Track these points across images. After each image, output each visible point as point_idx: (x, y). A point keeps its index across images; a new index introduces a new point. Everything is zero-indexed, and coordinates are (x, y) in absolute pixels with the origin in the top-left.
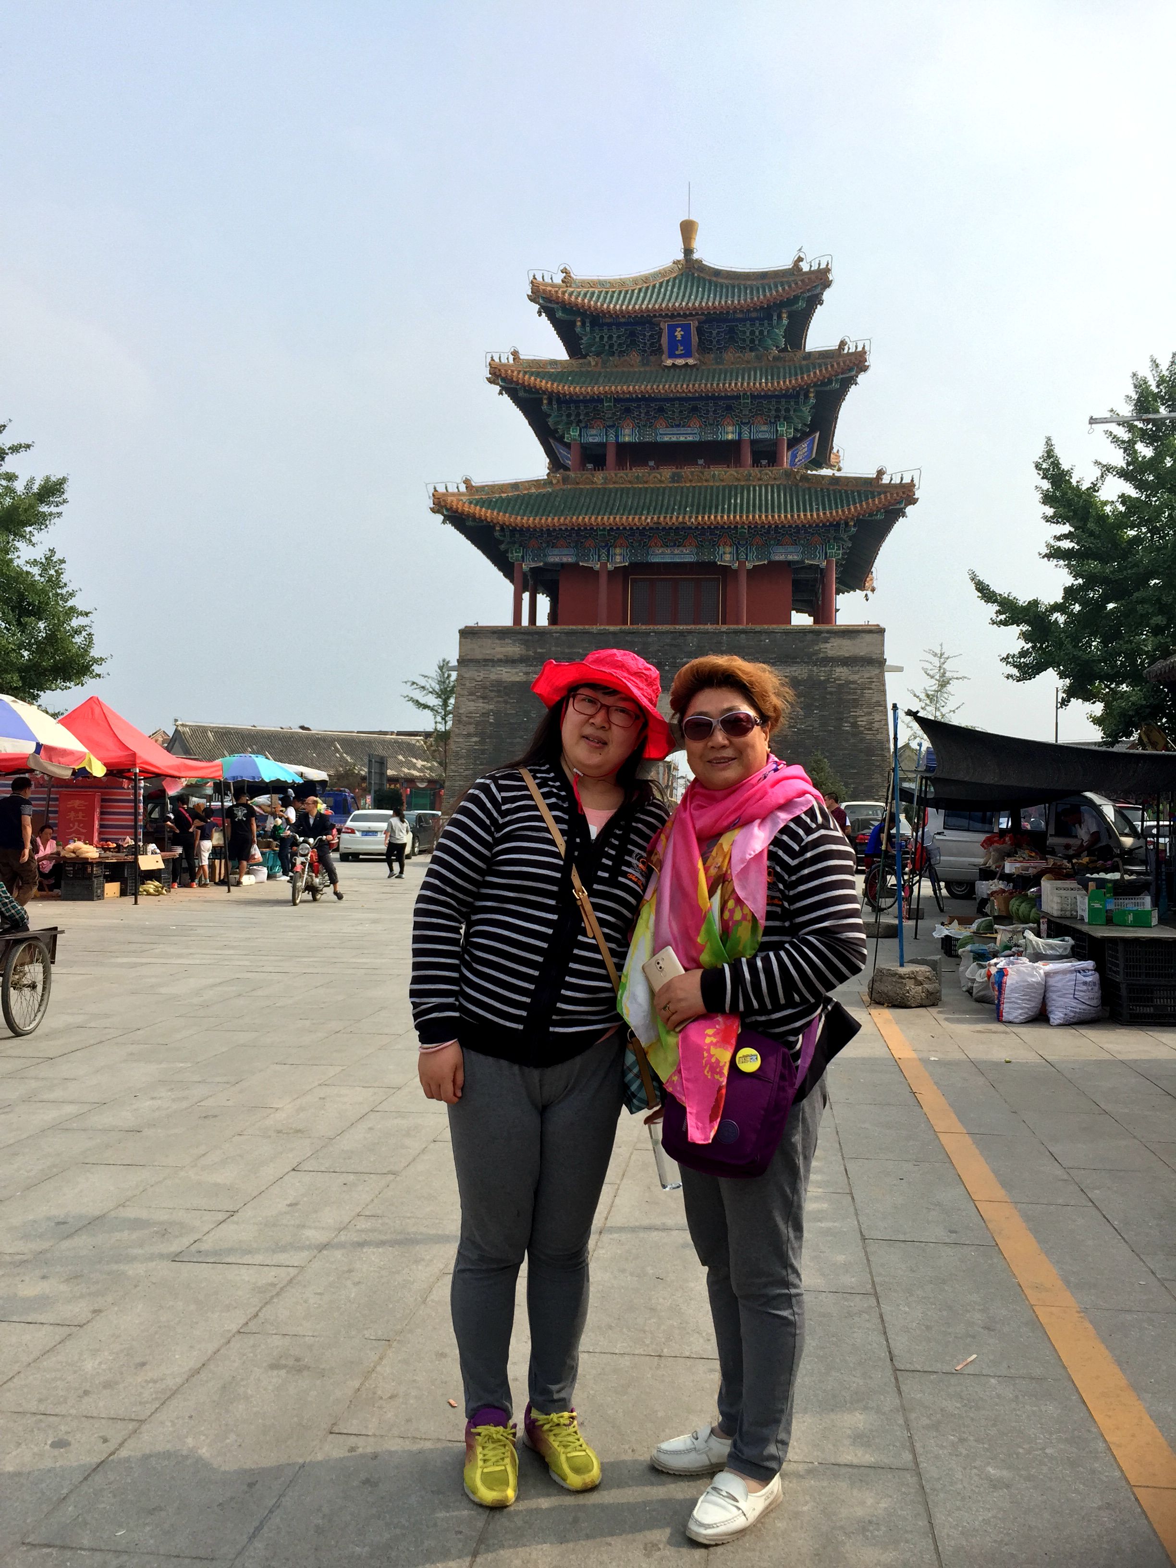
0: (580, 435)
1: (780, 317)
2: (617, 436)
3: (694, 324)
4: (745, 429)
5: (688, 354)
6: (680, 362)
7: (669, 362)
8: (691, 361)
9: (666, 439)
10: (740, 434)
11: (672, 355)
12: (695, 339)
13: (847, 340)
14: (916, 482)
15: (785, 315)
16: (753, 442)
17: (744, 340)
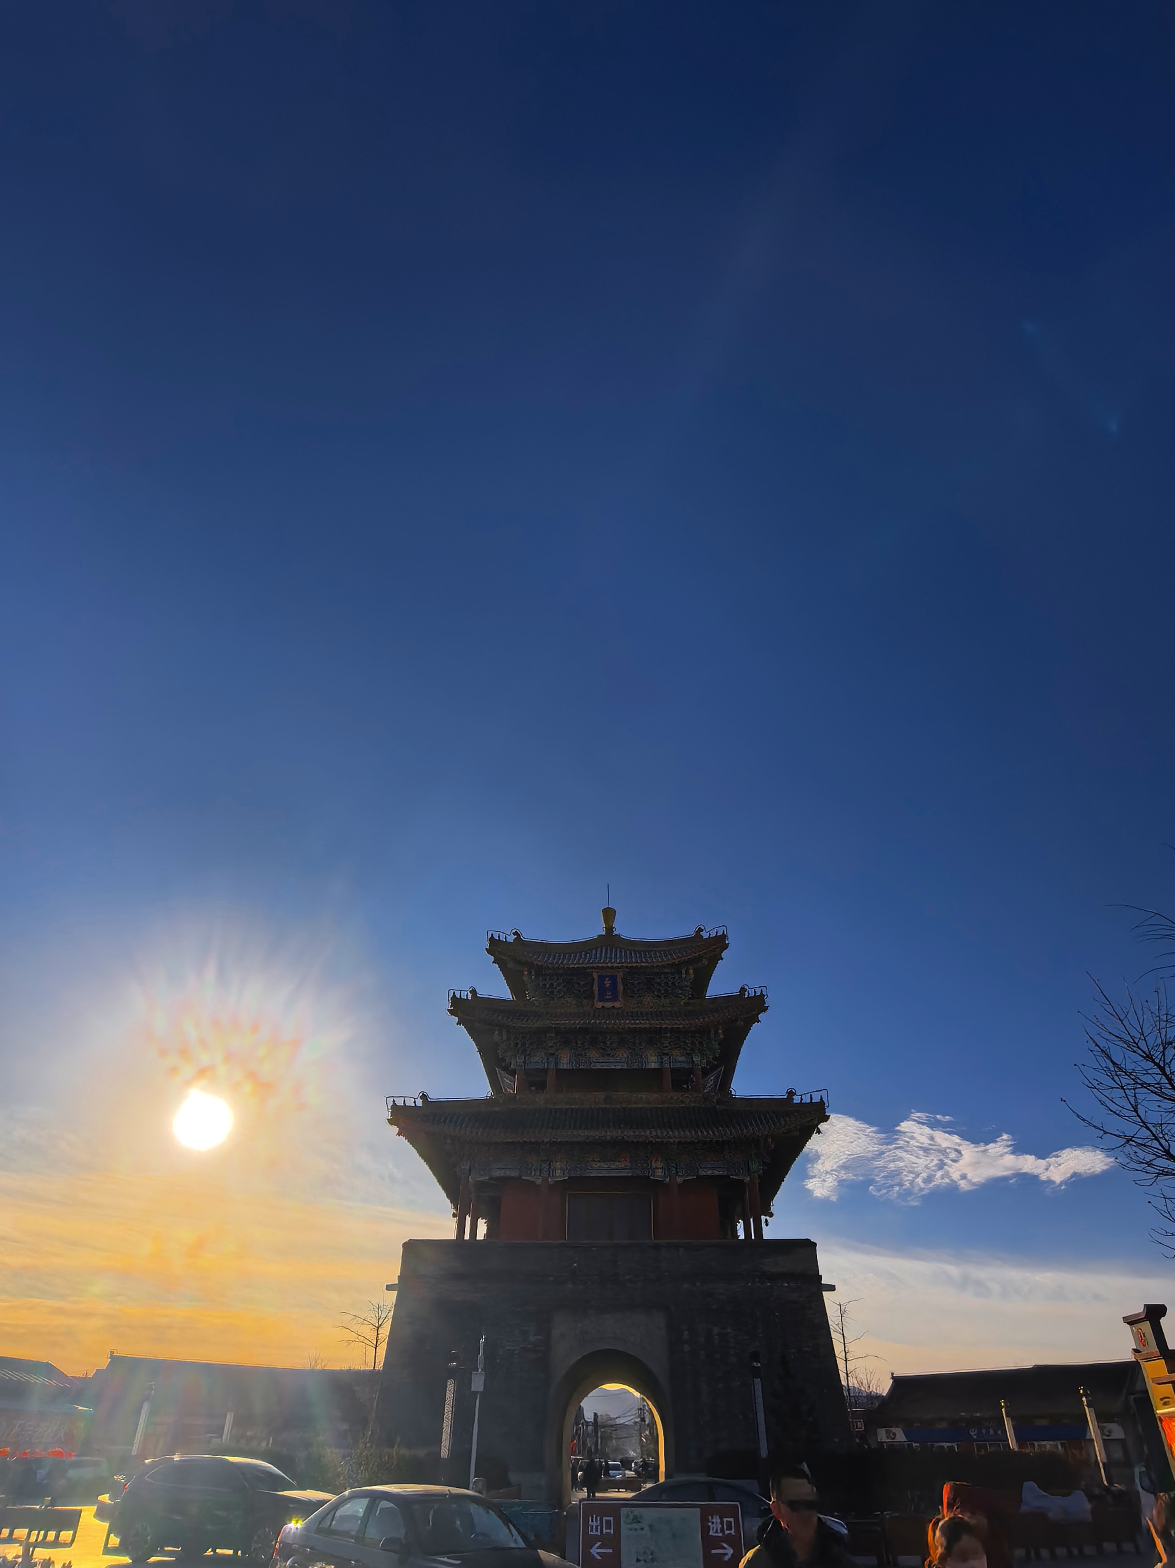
0: (524, 1062)
1: (687, 972)
2: (557, 1064)
3: (620, 975)
4: (666, 1058)
5: (615, 998)
6: (609, 1005)
7: (600, 1005)
8: (617, 1005)
9: (599, 1066)
10: (662, 1063)
11: (601, 1000)
12: (621, 988)
13: (746, 987)
14: (825, 1100)
15: (691, 971)
16: (673, 1071)
17: (659, 990)
